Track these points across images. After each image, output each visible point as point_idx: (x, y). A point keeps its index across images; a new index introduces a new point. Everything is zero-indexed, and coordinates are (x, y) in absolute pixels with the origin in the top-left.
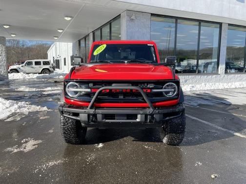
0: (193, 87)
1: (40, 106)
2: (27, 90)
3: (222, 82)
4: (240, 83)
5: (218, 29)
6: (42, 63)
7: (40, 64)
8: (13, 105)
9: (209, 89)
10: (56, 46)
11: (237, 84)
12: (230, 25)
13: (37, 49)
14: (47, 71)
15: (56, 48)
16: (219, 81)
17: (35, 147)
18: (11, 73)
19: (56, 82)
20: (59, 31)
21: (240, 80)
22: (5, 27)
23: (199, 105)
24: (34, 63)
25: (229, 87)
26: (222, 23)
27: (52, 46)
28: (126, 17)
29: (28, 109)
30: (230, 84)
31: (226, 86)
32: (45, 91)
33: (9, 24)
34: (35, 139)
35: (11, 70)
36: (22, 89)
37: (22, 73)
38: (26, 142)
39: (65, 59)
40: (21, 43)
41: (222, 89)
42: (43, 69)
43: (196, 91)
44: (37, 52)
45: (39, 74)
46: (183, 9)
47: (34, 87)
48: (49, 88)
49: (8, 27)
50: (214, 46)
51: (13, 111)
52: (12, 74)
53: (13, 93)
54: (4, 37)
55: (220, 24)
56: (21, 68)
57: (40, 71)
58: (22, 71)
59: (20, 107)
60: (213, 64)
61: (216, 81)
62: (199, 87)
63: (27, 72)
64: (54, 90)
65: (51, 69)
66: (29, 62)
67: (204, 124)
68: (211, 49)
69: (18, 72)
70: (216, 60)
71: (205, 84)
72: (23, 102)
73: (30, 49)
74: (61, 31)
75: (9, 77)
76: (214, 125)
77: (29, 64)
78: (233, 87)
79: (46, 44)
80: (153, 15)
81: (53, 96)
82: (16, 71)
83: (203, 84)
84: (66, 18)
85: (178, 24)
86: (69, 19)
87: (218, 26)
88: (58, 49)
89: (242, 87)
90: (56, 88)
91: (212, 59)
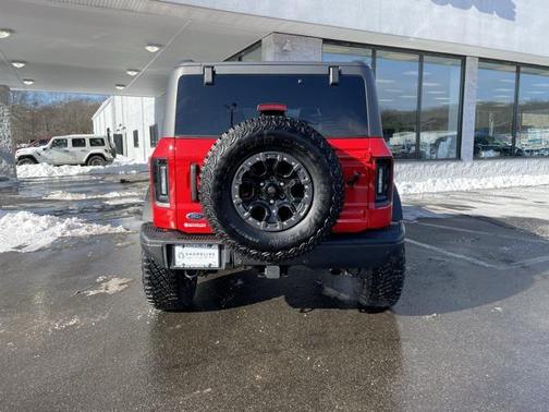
0: (409, 187)
1: (109, 226)
2: (69, 197)
3: (468, 177)
4: (506, 178)
5: (459, 69)
6: (88, 142)
7: (84, 145)
8: (54, 224)
9: (440, 190)
10: (113, 105)
11: (498, 181)
12: (481, 59)
13: (66, 111)
14: (99, 159)
15: (114, 109)
16: (462, 174)
17: (123, 287)
18: (21, 164)
19: (123, 181)
20: (130, 73)
21: (504, 173)
22: (15, 65)
23: (418, 219)
24: (70, 143)
25: (480, 187)
26: (465, 56)
27: (104, 104)
28: (274, 46)
29: (87, 230)
30: (484, 180)
31: (476, 184)
32: (107, 199)
33: (24, 59)
34: (120, 276)
35: (21, 158)
36: (57, 195)
37: (45, 164)
38: (106, 281)
39: (136, 133)
40: (30, 97)
41: (467, 192)
42: (91, 155)
43: (416, 194)
44: (67, 117)
45: (82, 165)
46: (386, 30)
47: (81, 193)
48: (115, 194)
49: (22, 65)
50: (451, 103)
51: (59, 235)
52: (24, 166)
53: (41, 204)
54: (5, 86)
55: (463, 58)
56: (43, 153)
57: (84, 160)
58: (45, 159)
59: (70, 228)
60: (449, 140)
61: (455, 175)
62: (421, 187)
63: (57, 161)
64: (126, 197)
65: (107, 155)
66: (58, 140)
67: (424, 248)
68: (445, 110)
69: (36, 162)
70: (456, 133)
71: (434, 182)
72: (74, 219)
73: (50, 111)
74: (135, 73)
75: (18, 173)
76: (440, 250)
77: (60, 144)
78: (490, 185)
79: (88, 100)
80: (326, 41)
81: (127, 207)
82: (32, 159)
83: (430, 181)
84: (149, 48)
85: (378, 60)
86: (156, 49)
87: (459, 61)
88: (119, 111)
89: (507, 185)
90: (128, 194)
91: (447, 129)
